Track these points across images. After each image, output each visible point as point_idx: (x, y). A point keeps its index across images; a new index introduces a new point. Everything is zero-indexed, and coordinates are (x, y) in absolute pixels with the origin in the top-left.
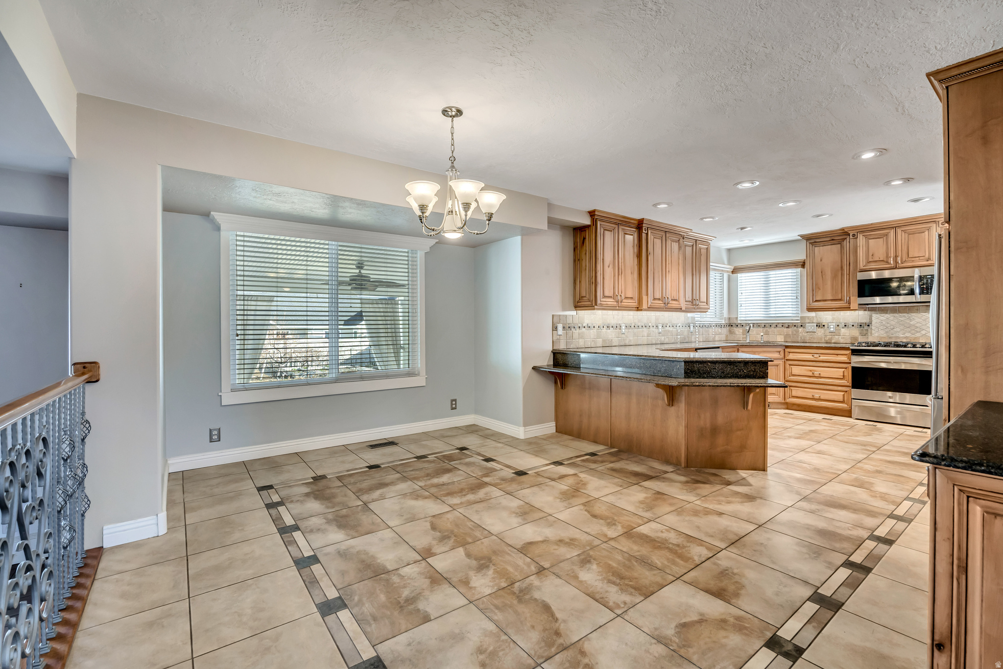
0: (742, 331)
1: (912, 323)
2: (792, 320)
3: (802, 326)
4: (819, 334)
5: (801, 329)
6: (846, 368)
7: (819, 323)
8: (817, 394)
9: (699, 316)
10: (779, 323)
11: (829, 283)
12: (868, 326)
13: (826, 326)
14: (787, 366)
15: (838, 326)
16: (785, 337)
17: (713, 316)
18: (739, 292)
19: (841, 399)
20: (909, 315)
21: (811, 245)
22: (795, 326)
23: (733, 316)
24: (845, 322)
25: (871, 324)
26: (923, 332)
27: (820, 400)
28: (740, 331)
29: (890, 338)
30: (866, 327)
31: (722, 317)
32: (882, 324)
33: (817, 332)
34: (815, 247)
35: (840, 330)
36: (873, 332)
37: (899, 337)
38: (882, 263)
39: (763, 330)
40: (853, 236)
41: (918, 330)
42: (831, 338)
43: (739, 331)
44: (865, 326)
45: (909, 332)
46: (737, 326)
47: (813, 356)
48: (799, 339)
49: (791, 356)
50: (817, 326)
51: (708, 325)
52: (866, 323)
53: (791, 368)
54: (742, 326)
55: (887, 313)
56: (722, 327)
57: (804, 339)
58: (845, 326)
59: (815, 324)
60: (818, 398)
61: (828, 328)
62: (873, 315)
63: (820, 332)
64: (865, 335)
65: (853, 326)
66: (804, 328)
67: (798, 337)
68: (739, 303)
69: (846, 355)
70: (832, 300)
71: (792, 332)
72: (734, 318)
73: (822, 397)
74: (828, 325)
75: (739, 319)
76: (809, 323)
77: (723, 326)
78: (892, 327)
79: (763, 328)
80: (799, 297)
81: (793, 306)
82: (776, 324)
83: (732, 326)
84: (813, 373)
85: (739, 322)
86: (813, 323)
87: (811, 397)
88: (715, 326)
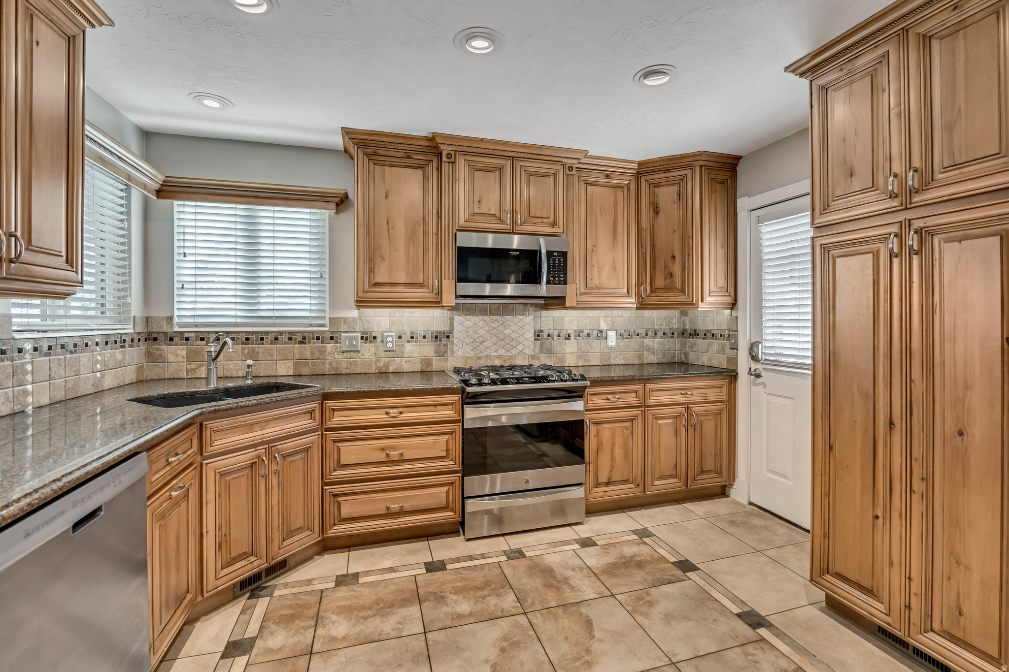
0: (184, 353)
1: (506, 332)
2: (311, 325)
3: (332, 338)
4: (367, 355)
5: (330, 346)
6: (451, 433)
7: (366, 333)
8: (395, 501)
9: (37, 311)
10: (281, 333)
11: (401, 246)
12: (448, 337)
13: (379, 339)
14: (329, 446)
15: (400, 337)
16: (296, 365)
17: (93, 313)
18: (176, 251)
19: (443, 501)
20: (504, 319)
21: (366, 159)
22: (318, 338)
23: (158, 313)
24: (413, 330)
25: (452, 333)
26: (520, 347)
27: (402, 513)
28: (179, 352)
29: (479, 358)
30: (444, 340)
31: (123, 316)
32: (467, 334)
33: (362, 351)
34: (375, 164)
35: (403, 345)
36: (455, 348)
37: (488, 357)
38: (492, 219)
39: (243, 349)
40: (448, 158)
41: (513, 343)
42: (388, 362)
43: (176, 355)
44: (442, 338)
45: (503, 348)
46: (171, 339)
47: (387, 413)
48: (327, 366)
49: (338, 419)
50: (362, 338)
51: (76, 341)
52: (444, 332)
53: (339, 449)
54: (187, 339)
55: (473, 315)
56: (127, 344)
57: (337, 368)
58: (412, 337)
59: (359, 335)
60: (398, 510)
61: (383, 341)
62: (456, 317)
63: (368, 351)
64: (443, 355)
65: (424, 337)
66: (336, 342)
67: (324, 363)
68: (176, 278)
69: (451, 404)
70: (406, 285)
71: (312, 353)
72: (162, 319)
73: (407, 506)
74: (383, 336)
75: (176, 320)
76: (346, 332)
77: (128, 340)
78: (481, 339)
79: (243, 343)
80: (326, 276)
81: (312, 295)
82: (274, 335)
83: (155, 339)
84: (387, 455)
85: (176, 329)
86: (354, 332)
87: (384, 512)
88: (102, 345)
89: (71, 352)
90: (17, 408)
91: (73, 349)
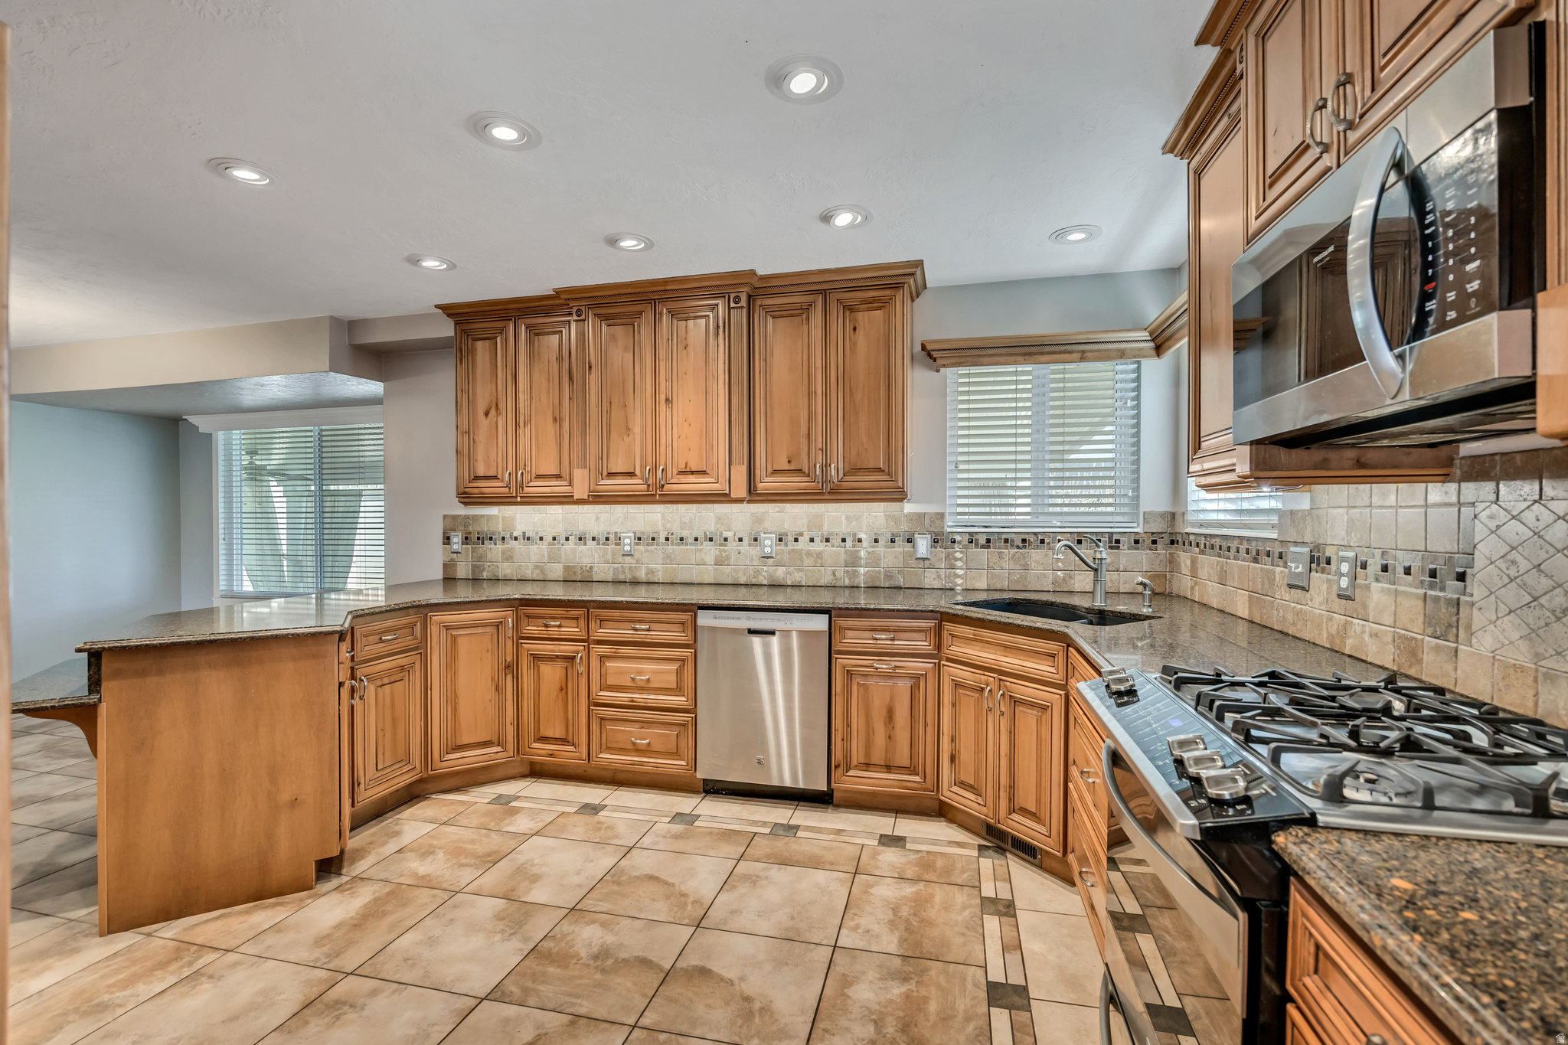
3: (1281, 556)
4: (1317, 602)
7: (1318, 548)
12: (1461, 577)
13: (1334, 565)
15: (1364, 564)
24: (1389, 548)
30: (1453, 588)
33: (1311, 591)
35: (1368, 588)
40: (1242, 59)
44: (1446, 578)
52: (1452, 561)
54: (1191, 544)
57: (1284, 620)
58: (1385, 568)
63: (1318, 591)
65: (1408, 571)
66: (1285, 564)
71: (1263, 583)
74: (1338, 557)
76: (1295, 543)
77: (1126, 541)
86: (1303, 544)
89: (1018, 547)
90: (950, 585)
91: (1021, 545)
